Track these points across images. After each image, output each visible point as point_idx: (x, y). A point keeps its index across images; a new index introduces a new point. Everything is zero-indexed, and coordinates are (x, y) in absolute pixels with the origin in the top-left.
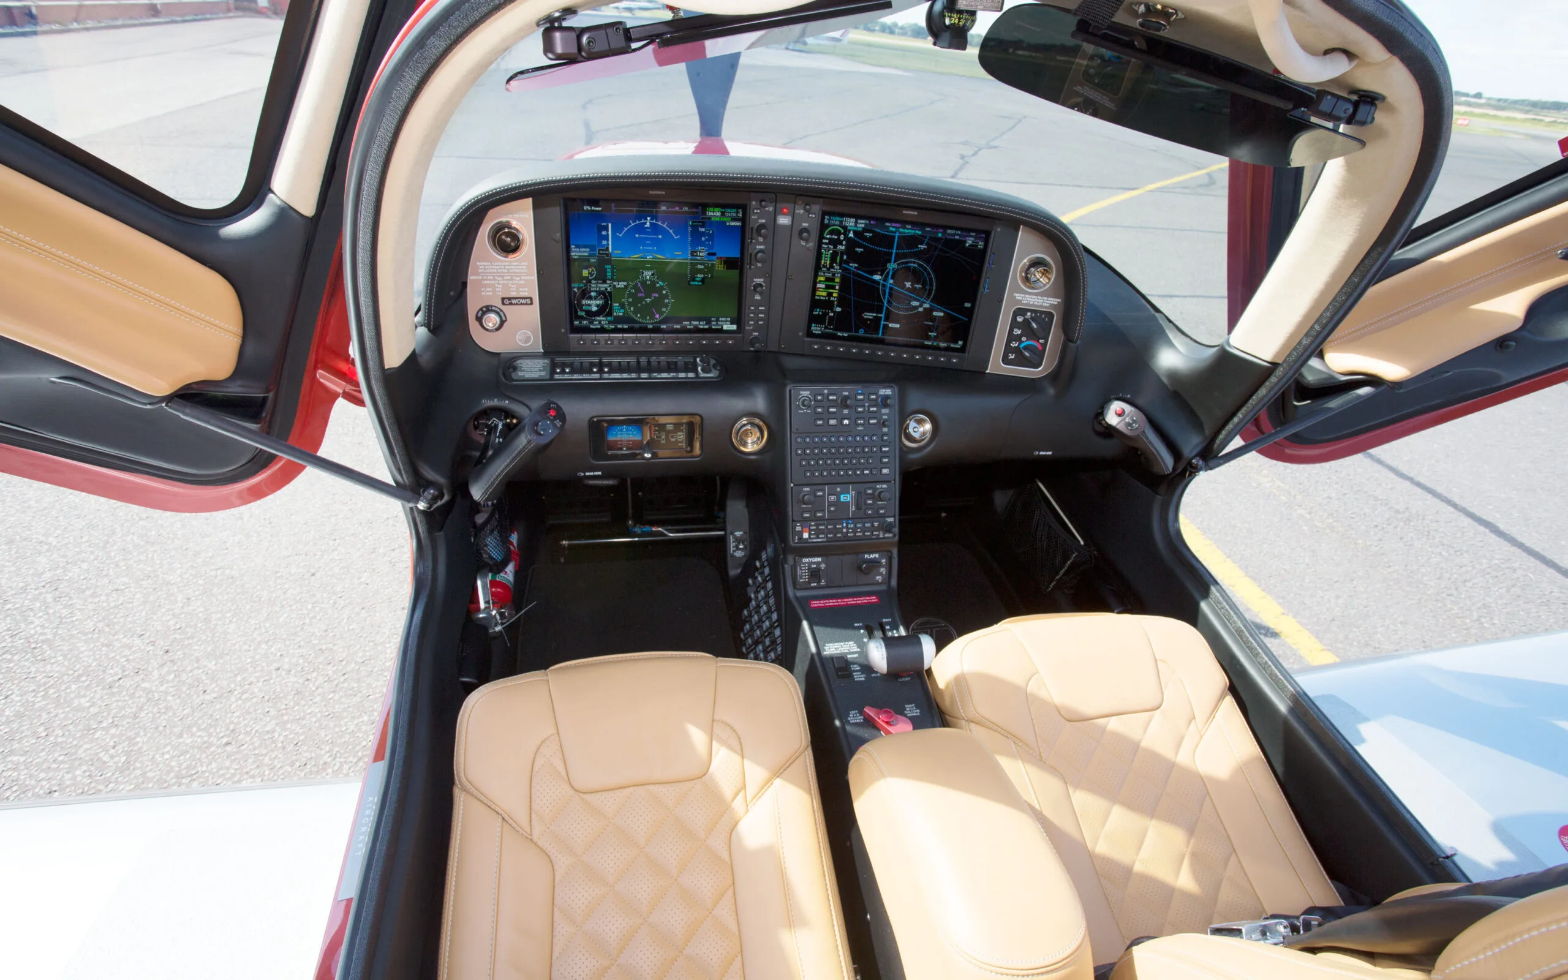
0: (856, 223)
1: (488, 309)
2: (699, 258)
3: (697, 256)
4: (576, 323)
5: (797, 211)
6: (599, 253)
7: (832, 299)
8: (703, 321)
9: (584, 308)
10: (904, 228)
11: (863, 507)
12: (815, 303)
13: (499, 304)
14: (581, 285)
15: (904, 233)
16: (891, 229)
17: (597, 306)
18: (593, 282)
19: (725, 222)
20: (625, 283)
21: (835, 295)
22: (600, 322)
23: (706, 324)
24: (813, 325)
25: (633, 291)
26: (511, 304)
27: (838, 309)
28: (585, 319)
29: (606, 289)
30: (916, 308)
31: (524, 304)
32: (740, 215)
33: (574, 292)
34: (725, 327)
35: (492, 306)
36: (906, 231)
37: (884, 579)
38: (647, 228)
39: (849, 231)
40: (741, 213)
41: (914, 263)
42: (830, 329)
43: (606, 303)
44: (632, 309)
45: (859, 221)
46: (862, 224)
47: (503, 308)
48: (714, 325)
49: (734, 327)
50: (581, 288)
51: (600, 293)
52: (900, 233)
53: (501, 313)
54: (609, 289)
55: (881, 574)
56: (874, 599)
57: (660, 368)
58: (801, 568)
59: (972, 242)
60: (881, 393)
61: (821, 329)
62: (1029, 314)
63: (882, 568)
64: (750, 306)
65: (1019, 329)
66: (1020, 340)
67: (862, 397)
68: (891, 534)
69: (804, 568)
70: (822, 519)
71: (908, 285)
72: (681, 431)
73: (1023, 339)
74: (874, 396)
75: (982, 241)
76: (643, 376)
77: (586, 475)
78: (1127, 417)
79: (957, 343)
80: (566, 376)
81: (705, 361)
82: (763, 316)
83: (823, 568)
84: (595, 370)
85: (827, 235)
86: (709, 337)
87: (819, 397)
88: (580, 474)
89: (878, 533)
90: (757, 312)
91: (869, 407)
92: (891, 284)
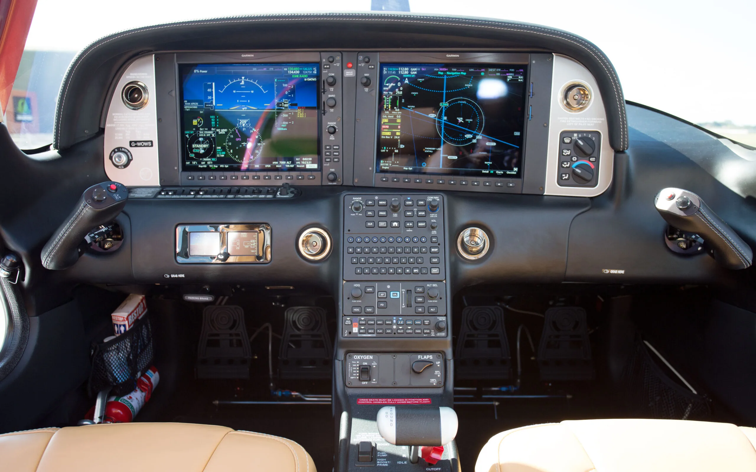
0: (410, 71)
1: (119, 149)
2: (283, 108)
3: (282, 106)
4: (188, 163)
5: (360, 65)
6: (206, 107)
7: (396, 137)
8: (289, 161)
9: (194, 151)
10: (451, 71)
11: (413, 303)
12: (381, 143)
13: (127, 146)
14: (192, 132)
15: (451, 75)
16: (439, 73)
17: (204, 149)
18: (201, 129)
19: (303, 78)
20: (226, 130)
21: (398, 134)
22: (206, 162)
23: (292, 164)
24: (382, 161)
25: (232, 136)
26: (136, 146)
27: (402, 146)
28: (194, 160)
29: (211, 135)
30: (470, 140)
31: (146, 146)
32: (315, 72)
33: (186, 137)
34: (308, 166)
35: (122, 148)
36: (453, 73)
37: (439, 383)
38: (242, 85)
39: (405, 78)
40: (316, 70)
41: (463, 100)
42: (397, 164)
43: (211, 146)
44: (231, 151)
45: (412, 69)
46: (414, 71)
47: (132, 150)
48: (299, 164)
49: (315, 166)
50: (192, 134)
51: (206, 138)
52: (448, 75)
53: (129, 153)
54: (213, 135)
55: (435, 377)
56: (426, 401)
57: (246, 193)
58: (352, 366)
59: (513, 77)
60: (429, 200)
61: (389, 165)
62: (575, 135)
63: (436, 372)
64: (326, 146)
65: (568, 150)
66: (572, 160)
67: (411, 203)
68: (443, 334)
69: (355, 365)
70: (371, 314)
71: (460, 120)
72: (254, 239)
73: (574, 159)
74: (422, 203)
75: (521, 75)
76: (229, 196)
77: (172, 277)
78: (678, 199)
79: (512, 170)
80: (167, 196)
81: (285, 187)
82: (337, 154)
83: (374, 366)
84: (192, 193)
85: (387, 83)
86: (294, 174)
87: (370, 202)
88: (166, 276)
89: (429, 331)
90: (332, 150)
91: (418, 211)
92: (445, 120)
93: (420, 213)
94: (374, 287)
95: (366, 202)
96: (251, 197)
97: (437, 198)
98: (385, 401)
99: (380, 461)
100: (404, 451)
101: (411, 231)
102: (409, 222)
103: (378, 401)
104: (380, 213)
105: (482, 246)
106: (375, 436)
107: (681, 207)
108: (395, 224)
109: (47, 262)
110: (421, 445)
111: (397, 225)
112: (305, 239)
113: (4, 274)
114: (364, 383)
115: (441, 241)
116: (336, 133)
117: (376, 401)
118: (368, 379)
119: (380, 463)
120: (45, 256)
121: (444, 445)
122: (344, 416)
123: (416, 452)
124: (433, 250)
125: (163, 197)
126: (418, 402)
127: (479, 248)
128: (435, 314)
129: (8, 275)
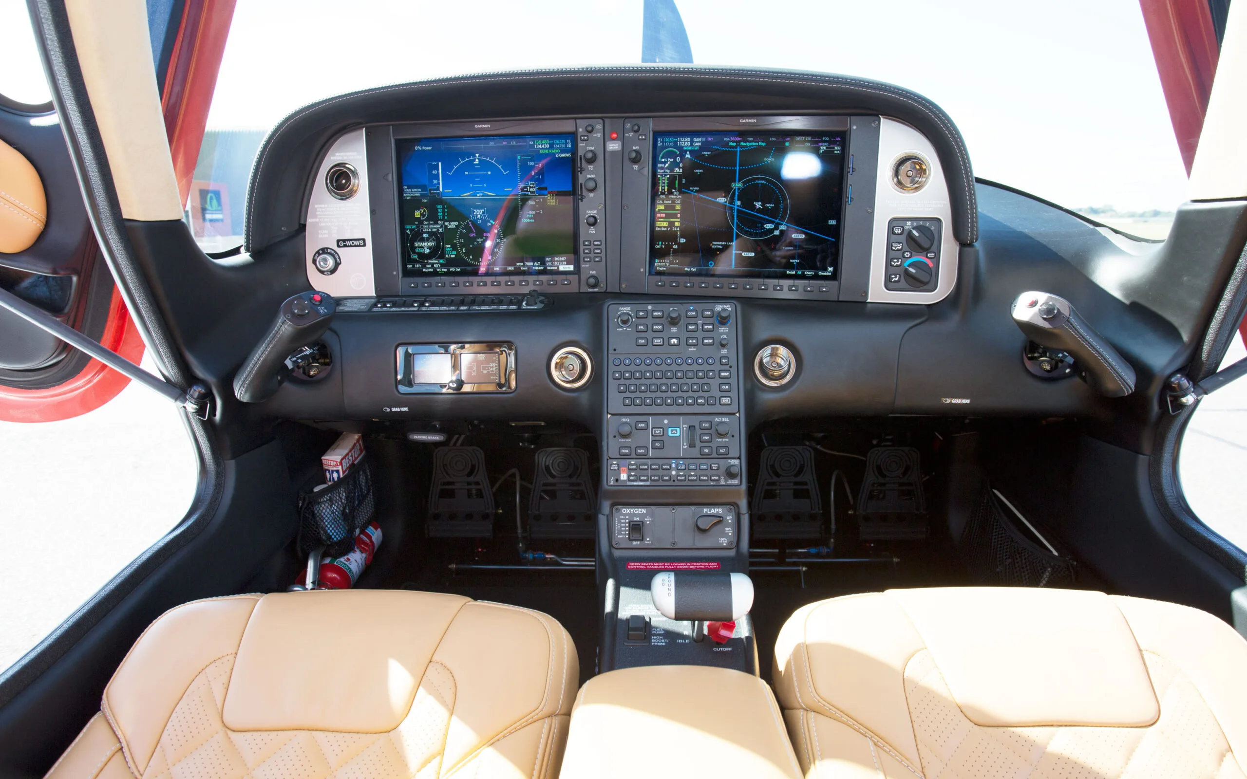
0: (692, 142)
1: (324, 251)
2: (529, 194)
3: (527, 191)
4: (410, 266)
5: (627, 135)
6: (431, 193)
7: (674, 229)
8: (537, 261)
9: (417, 250)
10: (745, 141)
11: (698, 443)
12: (655, 236)
13: (335, 247)
14: (414, 227)
15: (746, 146)
16: (731, 144)
17: (429, 248)
18: (425, 223)
19: (554, 154)
20: (456, 223)
21: (677, 224)
22: (433, 265)
23: (541, 265)
24: (657, 261)
25: (464, 231)
26: (345, 246)
27: (683, 241)
28: (417, 262)
29: (438, 230)
30: (771, 231)
31: (357, 246)
32: (569, 146)
33: (407, 233)
34: (562, 268)
35: (327, 248)
36: (748, 144)
37: (730, 543)
38: (477, 165)
39: (686, 152)
40: (570, 143)
41: (762, 179)
42: (676, 264)
43: (438, 244)
44: (464, 250)
45: (695, 140)
46: (698, 142)
47: (338, 250)
48: (550, 266)
49: (571, 268)
50: (414, 229)
51: (431, 234)
52: (742, 147)
53: (336, 256)
54: (441, 230)
55: (725, 535)
56: (714, 565)
57: (483, 303)
58: (619, 522)
59: (827, 148)
60: (718, 309)
61: (666, 265)
62: (909, 223)
63: (727, 529)
64: (584, 241)
65: (899, 243)
66: (904, 257)
67: (694, 313)
68: (736, 482)
69: (624, 521)
70: (644, 456)
71: (758, 205)
72: (494, 362)
73: (907, 255)
74: (709, 313)
75: (838, 146)
76: (462, 308)
77: (393, 410)
78: (1041, 306)
79: (826, 270)
80: (385, 309)
81: (532, 296)
82: (599, 251)
83: (648, 522)
84: (416, 305)
85: (662, 159)
86: (543, 278)
87: (641, 314)
88: (386, 410)
89: (717, 478)
90: (592, 247)
91: (703, 325)
92: (738, 206)
93: (706, 327)
94: (646, 422)
95: (637, 312)
96: (489, 308)
97: (728, 307)
98: (662, 565)
99: (655, 639)
100: (685, 628)
101: (695, 349)
102: (692, 338)
103: (653, 565)
104: (654, 327)
105: (786, 369)
106: (649, 608)
107: (1045, 316)
108: (674, 341)
109: (241, 393)
110: (707, 620)
111: (676, 343)
112: (558, 361)
113: (192, 408)
114: (635, 543)
115: (733, 363)
116: (598, 224)
117: (650, 566)
118: (641, 538)
119: (655, 642)
120: (238, 386)
121: (736, 620)
122: (610, 584)
123: (701, 628)
124: (723, 374)
125: (380, 310)
126: (703, 567)
127: (782, 371)
128: (725, 456)
129: (196, 409)
